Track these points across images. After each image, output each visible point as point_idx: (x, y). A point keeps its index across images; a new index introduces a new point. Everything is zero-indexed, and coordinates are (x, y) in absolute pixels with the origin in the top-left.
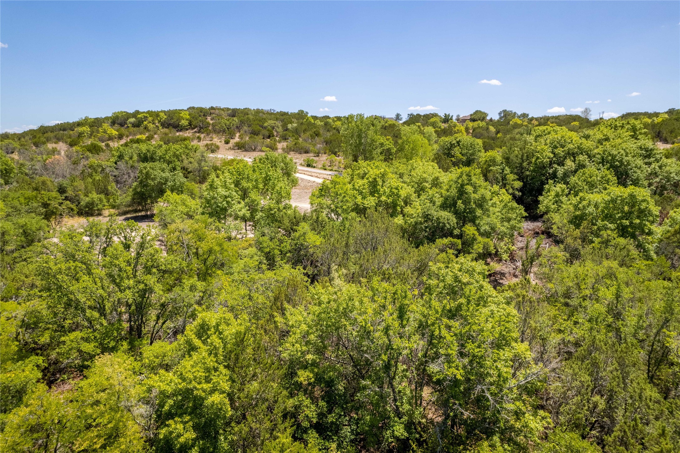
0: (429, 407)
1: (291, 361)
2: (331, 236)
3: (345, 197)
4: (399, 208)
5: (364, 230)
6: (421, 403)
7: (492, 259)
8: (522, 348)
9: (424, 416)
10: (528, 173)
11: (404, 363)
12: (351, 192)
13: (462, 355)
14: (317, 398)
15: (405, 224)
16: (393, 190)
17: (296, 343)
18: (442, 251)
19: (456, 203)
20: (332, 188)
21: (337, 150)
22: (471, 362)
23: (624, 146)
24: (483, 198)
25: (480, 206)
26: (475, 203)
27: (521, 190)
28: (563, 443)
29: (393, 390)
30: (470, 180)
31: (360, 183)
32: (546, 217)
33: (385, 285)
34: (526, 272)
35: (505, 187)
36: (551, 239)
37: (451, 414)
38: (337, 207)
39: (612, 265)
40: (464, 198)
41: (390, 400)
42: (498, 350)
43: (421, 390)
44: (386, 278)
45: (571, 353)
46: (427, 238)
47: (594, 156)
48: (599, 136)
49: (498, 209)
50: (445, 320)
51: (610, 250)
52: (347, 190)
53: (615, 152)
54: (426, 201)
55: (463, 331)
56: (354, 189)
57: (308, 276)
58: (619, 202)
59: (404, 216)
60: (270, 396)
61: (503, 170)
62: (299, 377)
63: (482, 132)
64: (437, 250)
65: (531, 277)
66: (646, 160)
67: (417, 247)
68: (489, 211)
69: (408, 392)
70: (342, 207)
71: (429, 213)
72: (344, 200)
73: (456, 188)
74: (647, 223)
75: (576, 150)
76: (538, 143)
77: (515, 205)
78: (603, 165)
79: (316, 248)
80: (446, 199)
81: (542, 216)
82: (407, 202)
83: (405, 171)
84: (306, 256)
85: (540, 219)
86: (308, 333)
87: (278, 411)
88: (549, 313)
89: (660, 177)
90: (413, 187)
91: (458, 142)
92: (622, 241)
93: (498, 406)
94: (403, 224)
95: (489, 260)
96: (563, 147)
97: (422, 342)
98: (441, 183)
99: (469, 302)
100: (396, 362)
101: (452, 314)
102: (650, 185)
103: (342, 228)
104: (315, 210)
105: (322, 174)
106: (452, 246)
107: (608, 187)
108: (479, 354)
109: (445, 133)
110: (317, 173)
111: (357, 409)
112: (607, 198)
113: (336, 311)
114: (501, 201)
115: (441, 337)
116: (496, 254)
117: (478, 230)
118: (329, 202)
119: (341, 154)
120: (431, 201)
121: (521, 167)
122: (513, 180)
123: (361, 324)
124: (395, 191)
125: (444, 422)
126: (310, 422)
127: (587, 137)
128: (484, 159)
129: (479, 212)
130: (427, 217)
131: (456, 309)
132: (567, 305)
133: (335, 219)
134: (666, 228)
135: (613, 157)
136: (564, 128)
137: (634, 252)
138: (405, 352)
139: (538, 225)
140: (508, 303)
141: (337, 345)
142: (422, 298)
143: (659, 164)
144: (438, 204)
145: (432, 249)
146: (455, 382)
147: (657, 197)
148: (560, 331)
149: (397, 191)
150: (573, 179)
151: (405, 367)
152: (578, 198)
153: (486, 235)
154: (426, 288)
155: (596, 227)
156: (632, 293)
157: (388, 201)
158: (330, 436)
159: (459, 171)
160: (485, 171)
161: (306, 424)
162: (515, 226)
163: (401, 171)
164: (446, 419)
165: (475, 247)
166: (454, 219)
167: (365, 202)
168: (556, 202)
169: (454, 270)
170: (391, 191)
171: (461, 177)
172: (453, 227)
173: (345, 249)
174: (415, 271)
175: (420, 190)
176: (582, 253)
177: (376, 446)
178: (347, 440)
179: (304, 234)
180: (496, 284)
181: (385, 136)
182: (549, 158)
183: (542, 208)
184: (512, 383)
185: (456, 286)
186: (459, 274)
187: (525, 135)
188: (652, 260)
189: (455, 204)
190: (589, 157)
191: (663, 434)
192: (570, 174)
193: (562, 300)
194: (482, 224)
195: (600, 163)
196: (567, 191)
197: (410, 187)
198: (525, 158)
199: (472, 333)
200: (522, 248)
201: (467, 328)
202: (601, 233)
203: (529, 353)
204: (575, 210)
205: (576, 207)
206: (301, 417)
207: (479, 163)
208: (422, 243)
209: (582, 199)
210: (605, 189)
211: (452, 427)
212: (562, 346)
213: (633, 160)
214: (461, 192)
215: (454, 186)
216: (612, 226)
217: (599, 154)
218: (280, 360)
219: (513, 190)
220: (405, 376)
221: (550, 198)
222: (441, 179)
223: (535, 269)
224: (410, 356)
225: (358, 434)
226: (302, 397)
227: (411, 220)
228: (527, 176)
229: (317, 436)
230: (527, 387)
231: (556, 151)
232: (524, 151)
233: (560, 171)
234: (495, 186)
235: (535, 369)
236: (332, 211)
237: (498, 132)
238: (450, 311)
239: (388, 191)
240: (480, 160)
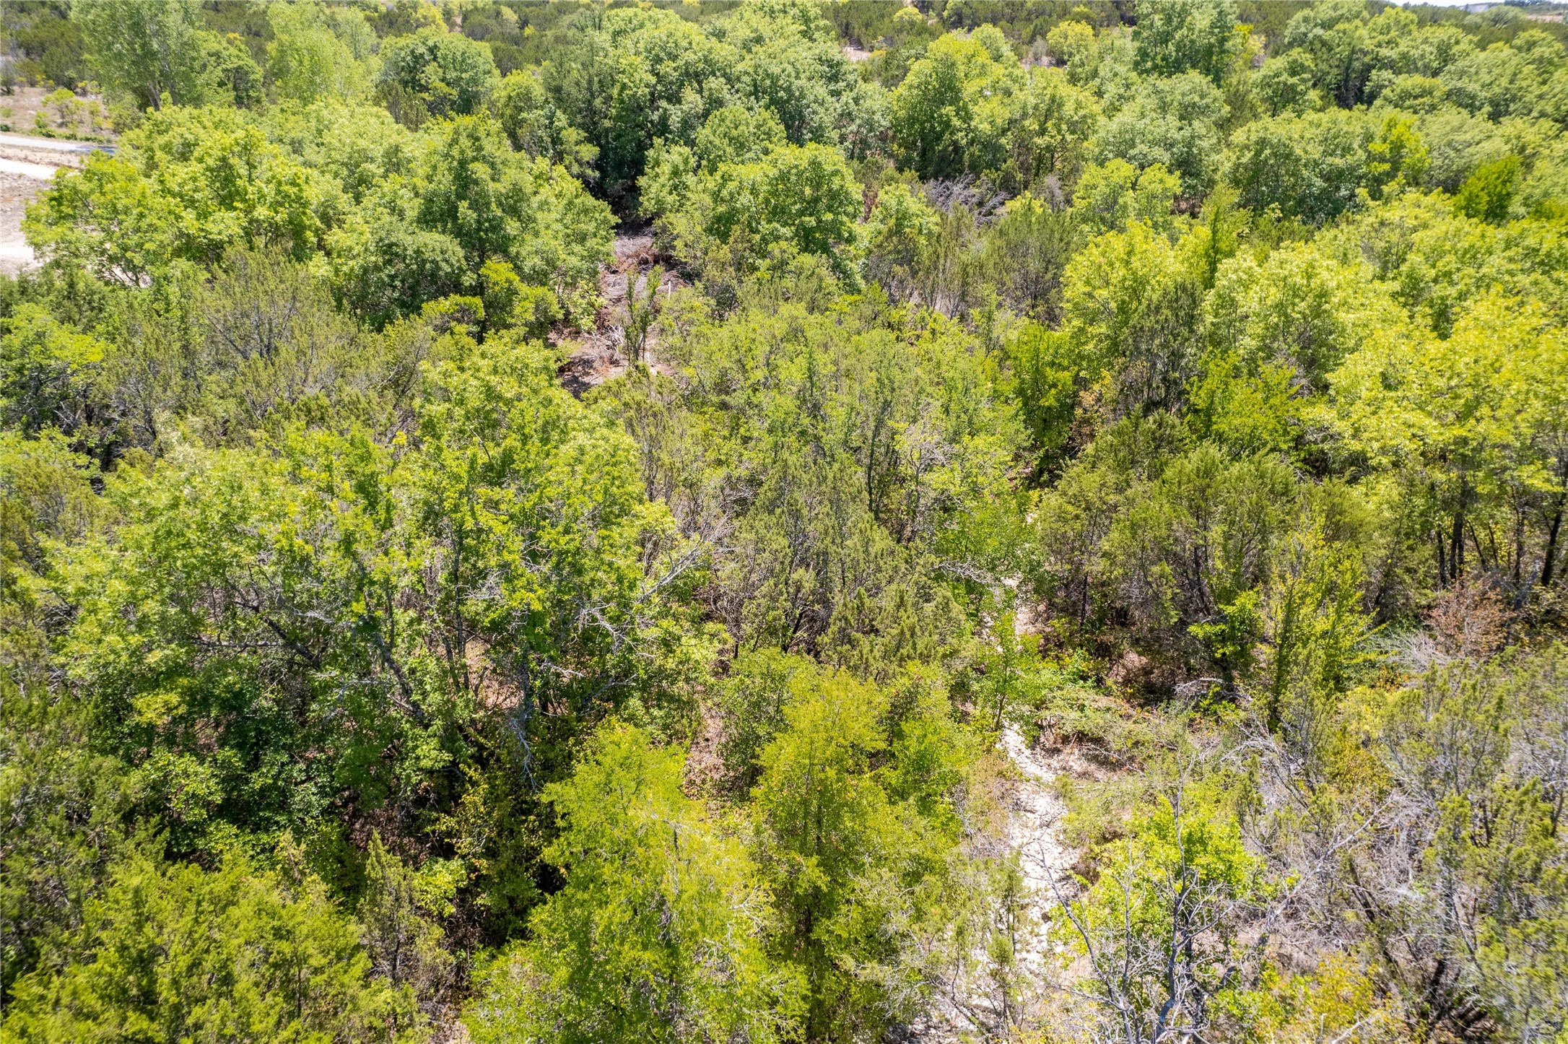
0: (486, 683)
1: (105, 680)
2: (133, 332)
3: (141, 216)
4: (311, 237)
5: (228, 303)
6: (467, 680)
7: (560, 332)
8: (653, 512)
9: (481, 705)
10: (607, 123)
11: (407, 606)
12: (157, 202)
13: (533, 556)
14: (209, 747)
15: (337, 275)
16: (284, 188)
17: (104, 631)
18: (443, 329)
19: (456, 208)
20: (92, 191)
21: (71, 73)
22: (557, 568)
23: (791, 54)
24: (517, 190)
25: (514, 211)
26: (500, 204)
27: (597, 165)
28: (756, 671)
29: (397, 671)
30: (480, 149)
31: (179, 174)
32: (658, 223)
33: (318, 434)
34: (635, 350)
35: (561, 160)
36: (674, 272)
37: (538, 683)
38: (125, 249)
39: (795, 313)
40: (471, 194)
41: (395, 696)
42: (605, 528)
43: (462, 652)
44: (315, 418)
45: (745, 499)
46: (403, 305)
47: (738, 79)
48: (744, 33)
49: (554, 215)
50: (483, 491)
51: (789, 282)
52: (143, 195)
53: (775, 70)
54: (380, 209)
55: (528, 505)
56: (166, 191)
57: (90, 452)
58: (793, 178)
59: (328, 254)
60: (69, 785)
61: (551, 118)
62: (140, 713)
63: (486, 21)
64: (430, 328)
65: (647, 359)
66: (832, 87)
67: (379, 330)
68: (535, 221)
69: (432, 665)
70: (140, 245)
71: (393, 240)
72: (144, 224)
73: (450, 169)
74: (845, 219)
75: (701, 66)
76: (620, 51)
77: (590, 200)
78: (757, 99)
79: (93, 372)
80: (429, 201)
81: (649, 222)
82: (329, 218)
83: (306, 134)
84: (64, 397)
85: (647, 230)
86: (133, 602)
87: (103, 815)
88: (694, 431)
89: (858, 122)
90: (336, 175)
91: (433, 50)
92: (808, 260)
93: (628, 640)
94: (331, 275)
95: (552, 336)
96: (674, 58)
97: (441, 551)
98: (409, 161)
99: (525, 439)
100: (389, 610)
101: (497, 473)
102: (843, 139)
103: (160, 306)
104: (57, 264)
105: (42, 150)
106: (463, 314)
107: (770, 146)
108: (571, 547)
109: (391, 24)
110: (22, 148)
111: (321, 739)
112: (773, 172)
113: (202, 527)
114: (559, 195)
115: (480, 531)
116: (567, 320)
117: (518, 268)
118: (98, 236)
119: (90, 86)
120: (393, 210)
121: (592, 111)
122: (577, 143)
123: (278, 546)
124: (292, 191)
125: (527, 703)
126: (207, 805)
127: (720, 35)
128: (504, 93)
129: (512, 227)
130: (389, 251)
131: (504, 463)
132: (724, 406)
133: (128, 282)
134: (874, 225)
135: (774, 79)
136: (671, 12)
137: (830, 281)
138: (405, 581)
139: (643, 244)
140: (611, 424)
141: (227, 609)
142: (418, 449)
143: (853, 94)
144: (412, 213)
145: (417, 329)
146: (533, 619)
147: (855, 163)
148: (719, 463)
149: (295, 190)
150: (703, 134)
151: (412, 613)
152: (718, 176)
153: (538, 278)
154: (425, 426)
155: (757, 237)
156: (835, 363)
157: (278, 218)
158: (268, 819)
159: (448, 126)
160: (510, 124)
161: (196, 814)
162: (598, 252)
163: (292, 134)
164: (529, 695)
165: (517, 310)
166: (458, 249)
167: (209, 226)
168: (675, 187)
169: (481, 375)
170: (279, 192)
171: (455, 141)
172: (460, 268)
173: (184, 363)
174: (385, 388)
175: (358, 185)
176: (739, 294)
177: (386, 802)
178: (315, 813)
179: (40, 336)
180: (578, 388)
181: (223, 30)
182: (647, 86)
183: (647, 204)
184: (649, 585)
185: (493, 410)
186: (494, 380)
187: (589, 31)
188: (859, 292)
189: (452, 212)
190: (729, 80)
191: (901, 604)
192: (695, 121)
193: (715, 399)
194: (524, 253)
195: (751, 94)
196: (693, 161)
197: (328, 176)
198: (596, 86)
199: (547, 504)
200: (619, 300)
201: (534, 497)
202: (770, 247)
203: (669, 518)
204: (715, 201)
205: (716, 197)
206: (175, 804)
207: (492, 104)
208: (390, 318)
209: (726, 178)
210: (766, 152)
211: (544, 708)
212: (727, 491)
213: (809, 85)
214: (464, 182)
215: (443, 166)
216: (786, 231)
217: (746, 73)
218: (66, 685)
219: (581, 165)
220: (419, 633)
221: (662, 180)
222: (407, 151)
223: (651, 342)
224: (419, 587)
225: (336, 791)
226: (163, 756)
227: (351, 263)
228: (607, 130)
229: (234, 830)
230: (676, 587)
231: (662, 69)
232: (592, 71)
233: (675, 116)
234: (539, 159)
235: (686, 547)
236: (112, 259)
237: (524, 23)
238: (489, 467)
239: (269, 190)
240: (496, 95)
